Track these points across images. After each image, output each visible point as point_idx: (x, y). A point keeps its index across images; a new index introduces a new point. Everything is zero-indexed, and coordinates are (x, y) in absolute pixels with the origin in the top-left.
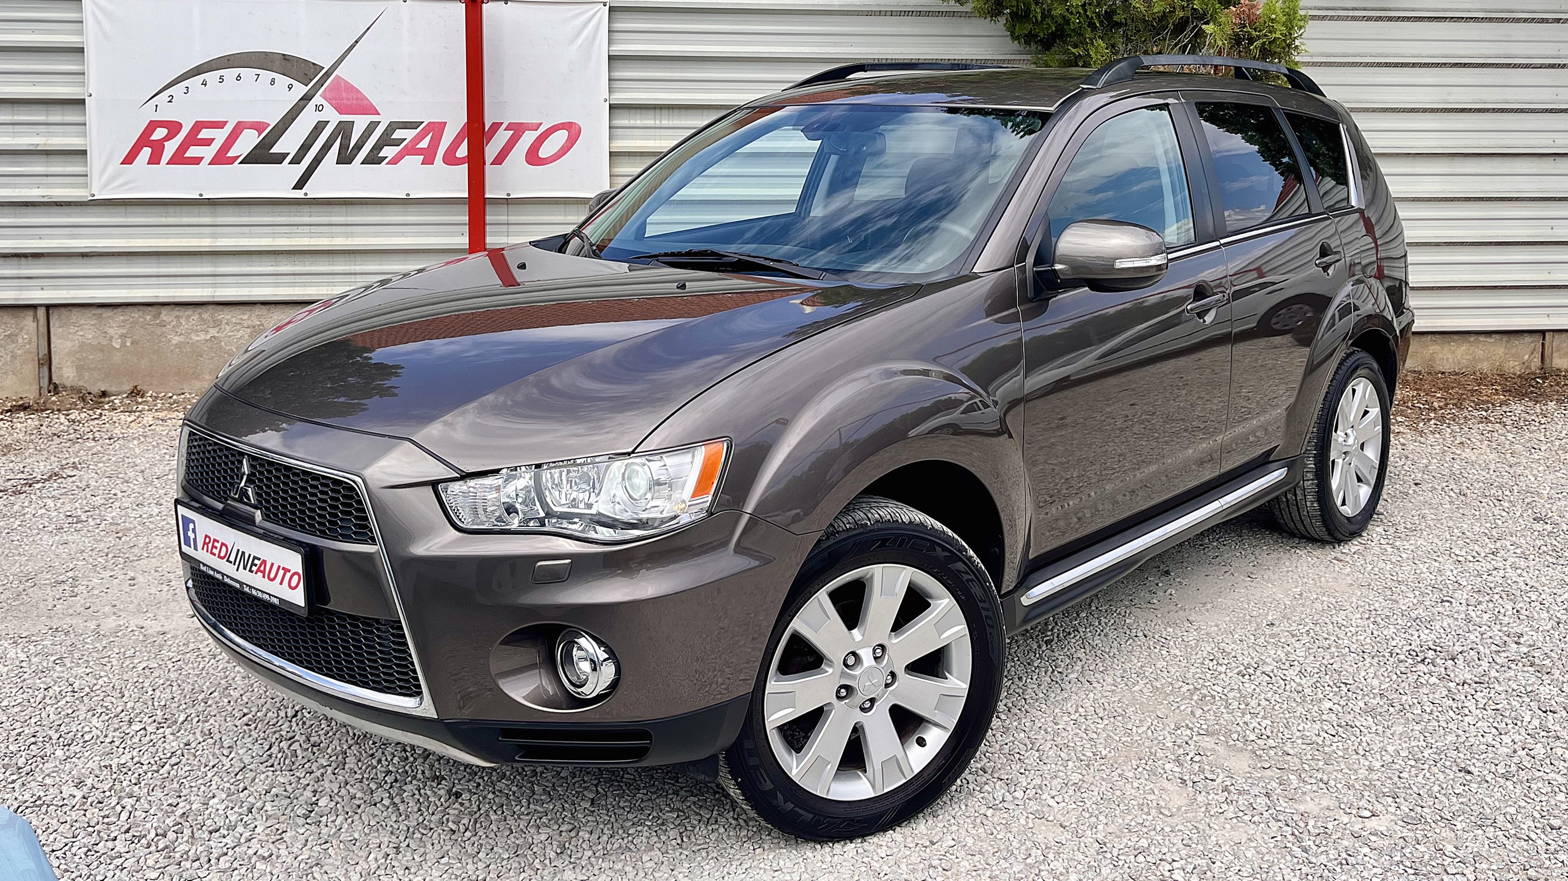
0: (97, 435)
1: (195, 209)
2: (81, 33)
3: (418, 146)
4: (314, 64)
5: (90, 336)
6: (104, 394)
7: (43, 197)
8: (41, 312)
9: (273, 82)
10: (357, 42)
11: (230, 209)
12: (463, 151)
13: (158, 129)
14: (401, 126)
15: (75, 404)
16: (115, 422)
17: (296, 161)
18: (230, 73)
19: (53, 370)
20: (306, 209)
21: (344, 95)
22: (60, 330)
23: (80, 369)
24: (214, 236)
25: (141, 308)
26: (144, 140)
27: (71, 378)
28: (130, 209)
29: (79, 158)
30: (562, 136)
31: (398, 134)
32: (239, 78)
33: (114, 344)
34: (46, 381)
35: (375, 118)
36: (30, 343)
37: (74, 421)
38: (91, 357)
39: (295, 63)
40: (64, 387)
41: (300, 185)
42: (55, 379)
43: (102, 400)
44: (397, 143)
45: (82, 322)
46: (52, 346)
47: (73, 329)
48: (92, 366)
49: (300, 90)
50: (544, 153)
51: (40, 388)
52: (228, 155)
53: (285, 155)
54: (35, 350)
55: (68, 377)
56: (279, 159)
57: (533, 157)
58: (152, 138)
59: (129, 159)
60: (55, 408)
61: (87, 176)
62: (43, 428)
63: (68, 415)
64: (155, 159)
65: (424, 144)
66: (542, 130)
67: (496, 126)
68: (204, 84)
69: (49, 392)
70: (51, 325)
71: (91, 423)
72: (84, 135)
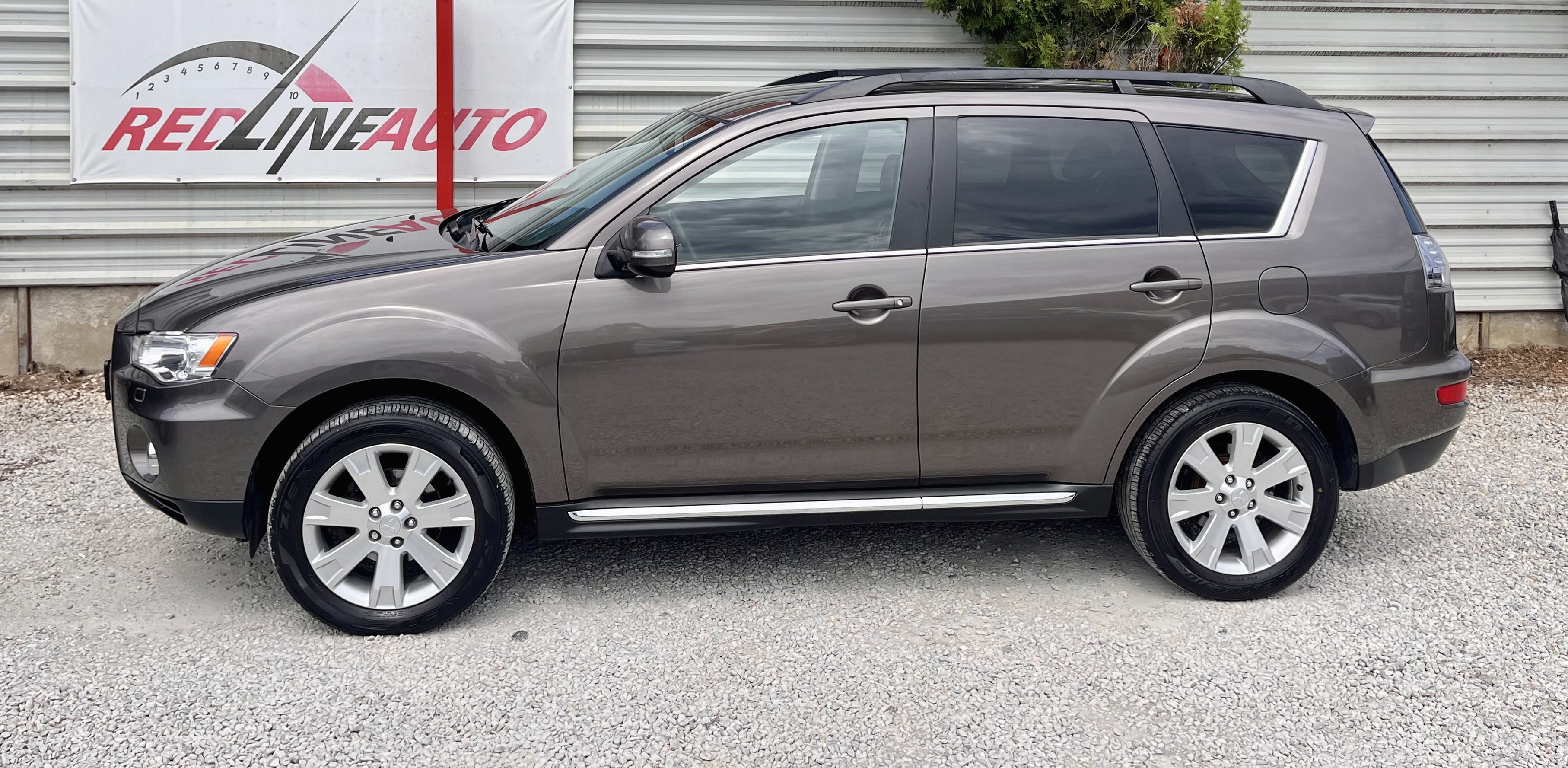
0: (75, 417)
1: (173, 193)
2: (66, 23)
3: (389, 132)
4: (290, 53)
5: (69, 316)
6: (81, 373)
7: (27, 181)
8: (22, 294)
9: (250, 69)
10: (331, 32)
11: (207, 193)
12: (432, 137)
13: (139, 117)
14: (372, 112)
15: (52, 383)
16: (92, 403)
17: (271, 146)
18: (209, 63)
19: (33, 349)
20: (279, 192)
21: (318, 83)
22: (41, 310)
23: (58, 348)
24: (191, 219)
25: (118, 289)
26: (125, 127)
27: (50, 357)
28: (111, 193)
29: (62, 144)
30: (527, 123)
31: (370, 121)
32: (217, 66)
33: (92, 324)
34: (24, 361)
35: (347, 105)
36: (10, 323)
37: (52, 402)
38: (70, 336)
39: (271, 53)
40: (43, 366)
41: (274, 170)
42: (34, 358)
43: (79, 378)
44: (369, 129)
45: (62, 302)
46: (32, 325)
47: (52, 310)
48: (70, 345)
49: (276, 78)
50: (511, 137)
51: (20, 367)
52: (206, 141)
53: (260, 141)
54: (15, 330)
55: (47, 356)
56: (254, 145)
57: (500, 143)
58: (133, 125)
59: (110, 145)
60: (34, 387)
61: (69, 161)
62: (23, 409)
63: (47, 395)
64: (135, 145)
65: (395, 130)
66: (508, 116)
67: (464, 113)
68: (184, 72)
69: (29, 370)
70: (32, 305)
71: (70, 403)
72: (68, 121)
